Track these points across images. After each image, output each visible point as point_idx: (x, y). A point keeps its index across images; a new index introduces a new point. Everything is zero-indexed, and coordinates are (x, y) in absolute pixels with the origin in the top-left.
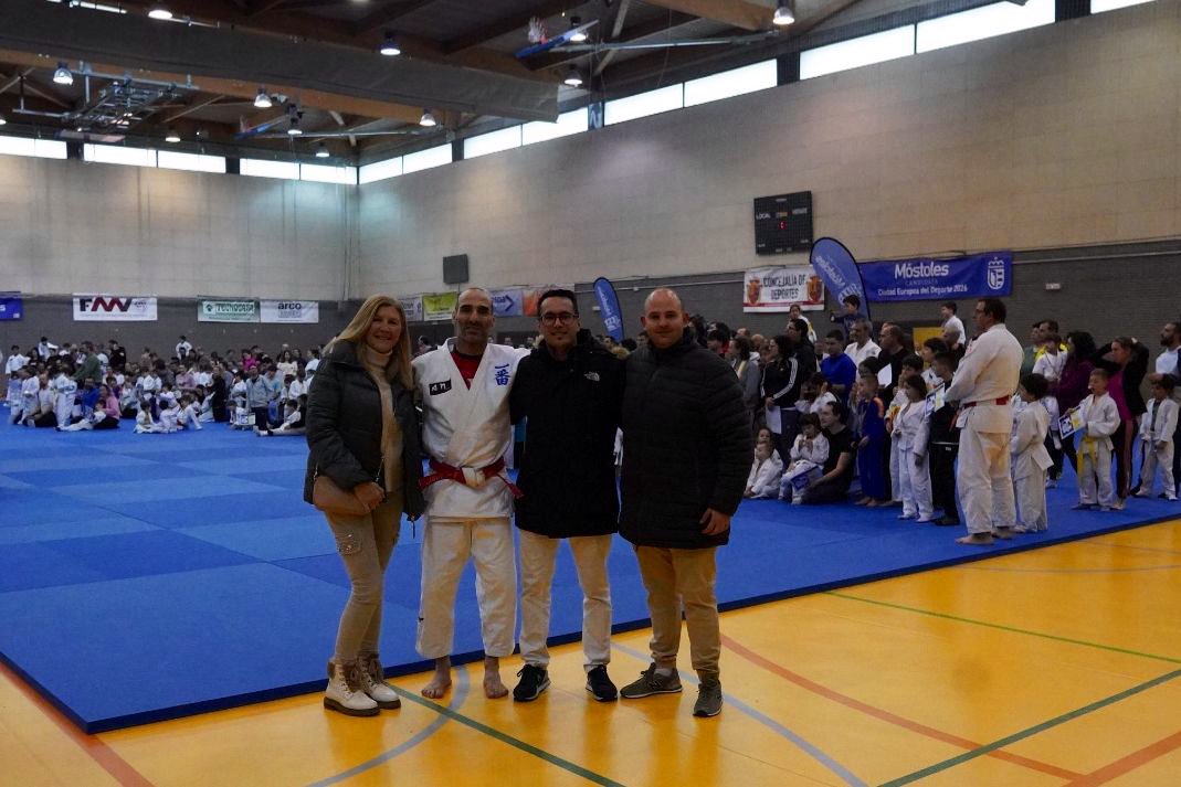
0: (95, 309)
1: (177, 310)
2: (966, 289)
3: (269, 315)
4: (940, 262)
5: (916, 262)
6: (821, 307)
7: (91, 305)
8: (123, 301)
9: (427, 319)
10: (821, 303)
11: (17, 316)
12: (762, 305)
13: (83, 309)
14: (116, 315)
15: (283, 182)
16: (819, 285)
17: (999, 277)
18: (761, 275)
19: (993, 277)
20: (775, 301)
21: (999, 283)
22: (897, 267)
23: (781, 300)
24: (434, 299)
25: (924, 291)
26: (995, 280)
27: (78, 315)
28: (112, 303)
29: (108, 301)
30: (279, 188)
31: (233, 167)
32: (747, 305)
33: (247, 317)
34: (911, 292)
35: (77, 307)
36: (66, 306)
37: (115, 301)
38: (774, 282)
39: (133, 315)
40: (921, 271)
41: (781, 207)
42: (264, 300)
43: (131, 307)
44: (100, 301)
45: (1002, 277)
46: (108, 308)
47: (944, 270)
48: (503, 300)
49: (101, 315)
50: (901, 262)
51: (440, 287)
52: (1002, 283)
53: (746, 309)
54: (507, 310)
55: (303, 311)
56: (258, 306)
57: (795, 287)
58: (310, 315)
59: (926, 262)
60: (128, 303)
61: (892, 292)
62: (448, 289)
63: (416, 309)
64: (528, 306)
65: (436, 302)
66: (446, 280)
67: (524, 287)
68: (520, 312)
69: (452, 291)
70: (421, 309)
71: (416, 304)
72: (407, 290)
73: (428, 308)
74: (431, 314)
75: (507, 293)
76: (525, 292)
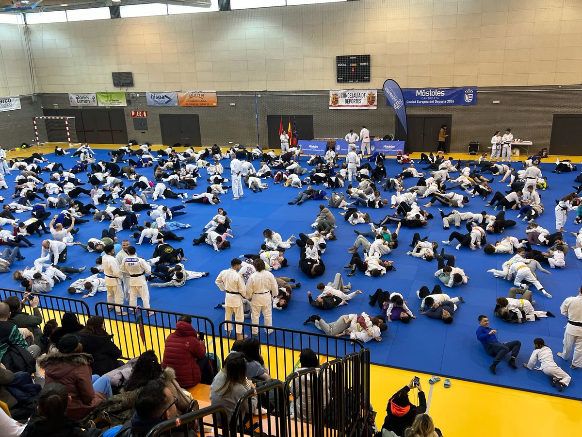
2: (453, 102)
4: (439, 90)
5: (427, 89)
6: (376, 108)
9: (100, 105)
10: (375, 106)
12: (340, 106)
16: (374, 98)
17: (469, 97)
18: (339, 93)
19: (467, 97)
20: (347, 104)
21: (469, 100)
22: (417, 91)
23: (351, 104)
24: (106, 95)
25: (431, 102)
26: (468, 98)
32: (331, 106)
34: (424, 102)
38: (346, 96)
40: (430, 93)
41: (353, 61)
45: (472, 97)
47: (443, 94)
48: (163, 97)
50: (419, 89)
51: (111, 88)
52: (471, 100)
53: (330, 108)
54: (166, 103)
55: (12, 103)
57: (359, 98)
58: (16, 105)
59: (433, 89)
61: (415, 102)
62: (117, 90)
63: (91, 100)
64: (182, 101)
65: (107, 97)
66: (115, 85)
67: (179, 91)
68: (176, 104)
69: (121, 91)
70: (95, 100)
71: (90, 97)
72: (84, 89)
73: (101, 100)
74: (103, 103)
75: (166, 94)
76: (179, 94)
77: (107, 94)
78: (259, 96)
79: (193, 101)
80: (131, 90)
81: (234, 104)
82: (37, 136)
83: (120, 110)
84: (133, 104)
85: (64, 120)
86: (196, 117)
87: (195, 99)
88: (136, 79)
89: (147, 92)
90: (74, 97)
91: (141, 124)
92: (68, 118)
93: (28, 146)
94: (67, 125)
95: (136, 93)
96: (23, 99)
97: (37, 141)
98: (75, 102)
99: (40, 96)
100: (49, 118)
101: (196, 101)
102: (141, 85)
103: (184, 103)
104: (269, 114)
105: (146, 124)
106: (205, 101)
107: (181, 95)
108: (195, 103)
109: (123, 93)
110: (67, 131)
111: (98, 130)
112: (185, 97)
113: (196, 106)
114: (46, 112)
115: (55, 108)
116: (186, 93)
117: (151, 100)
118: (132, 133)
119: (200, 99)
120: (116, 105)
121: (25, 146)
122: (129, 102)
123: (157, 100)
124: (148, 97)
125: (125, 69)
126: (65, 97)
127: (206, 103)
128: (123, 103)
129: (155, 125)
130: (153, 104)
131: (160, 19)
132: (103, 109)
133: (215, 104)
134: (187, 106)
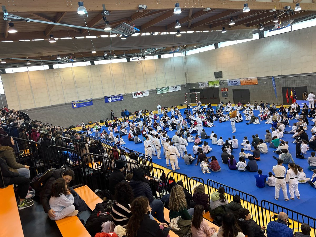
0: (137, 95)
1: (153, 92)
3: (171, 90)
7: (136, 94)
8: (142, 92)
11: (122, 99)
13: (134, 96)
14: (141, 96)
15: (170, 58)
27: (134, 97)
28: (140, 93)
29: (139, 93)
30: (170, 60)
31: (160, 57)
33: (167, 91)
35: (133, 95)
36: (131, 95)
37: (141, 93)
39: (144, 95)
42: (170, 87)
43: (144, 93)
44: (138, 93)
46: (139, 95)
48: (234, 82)
49: (138, 96)
51: (214, 79)
54: (235, 84)
55: (177, 88)
56: (168, 88)
58: (179, 89)
60: (143, 93)
62: (216, 80)
63: (206, 85)
64: (242, 83)
65: (212, 83)
66: (216, 78)
67: (241, 78)
68: (240, 85)
69: (218, 80)
70: (208, 84)
71: (206, 83)
72: (204, 80)
73: (210, 84)
74: (211, 86)
75: (235, 80)
76: (241, 80)
77: (212, 82)
78: (278, 78)
79: (247, 83)
80: (221, 79)
81: (266, 83)
82: (186, 101)
83: (217, 89)
84: (222, 86)
85: (195, 94)
86: (249, 90)
87: (248, 81)
88: (224, 74)
89: (228, 79)
90: (200, 84)
91: (225, 94)
92: (197, 93)
93: (182, 105)
94: (196, 96)
95: (223, 81)
96: (182, 86)
97: (186, 103)
98: (201, 86)
99: (189, 84)
100: (192, 93)
101: (248, 82)
102: (226, 77)
103: (243, 84)
104: (283, 87)
105: (227, 94)
106: (252, 82)
107: (242, 80)
108: (248, 83)
109: (218, 81)
110: (196, 99)
111: (209, 98)
112: (243, 81)
113: (248, 85)
114: (191, 91)
115: (194, 89)
116: (243, 79)
117: (229, 83)
118: (222, 98)
119: (250, 81)
120: (216, 86)
121: (181, 105)
122: (220, 85)
123: (232, 83)
124: (228, 82)
125: (219, 70)
126: (197, 84)
127: (253, 83)
128: (218, 86)
129: (230, 94)
130: (230, 85)
131: (234, 46)
132: (211, 89)
133: (257, 83)
134: (244, 85)
